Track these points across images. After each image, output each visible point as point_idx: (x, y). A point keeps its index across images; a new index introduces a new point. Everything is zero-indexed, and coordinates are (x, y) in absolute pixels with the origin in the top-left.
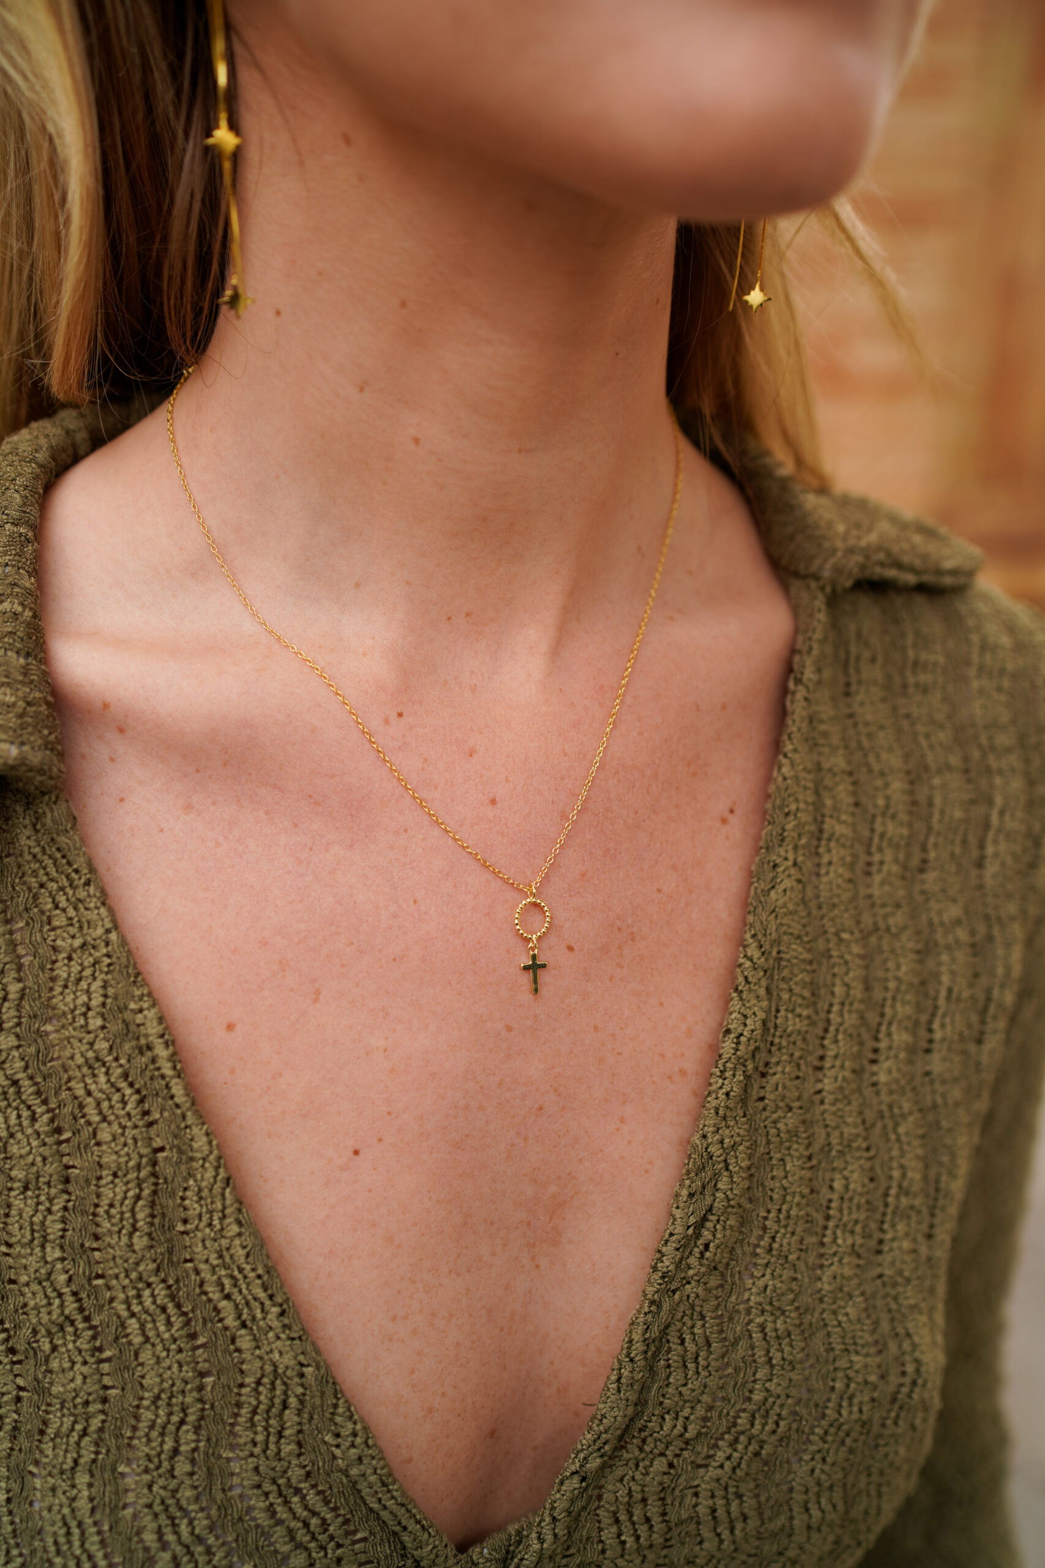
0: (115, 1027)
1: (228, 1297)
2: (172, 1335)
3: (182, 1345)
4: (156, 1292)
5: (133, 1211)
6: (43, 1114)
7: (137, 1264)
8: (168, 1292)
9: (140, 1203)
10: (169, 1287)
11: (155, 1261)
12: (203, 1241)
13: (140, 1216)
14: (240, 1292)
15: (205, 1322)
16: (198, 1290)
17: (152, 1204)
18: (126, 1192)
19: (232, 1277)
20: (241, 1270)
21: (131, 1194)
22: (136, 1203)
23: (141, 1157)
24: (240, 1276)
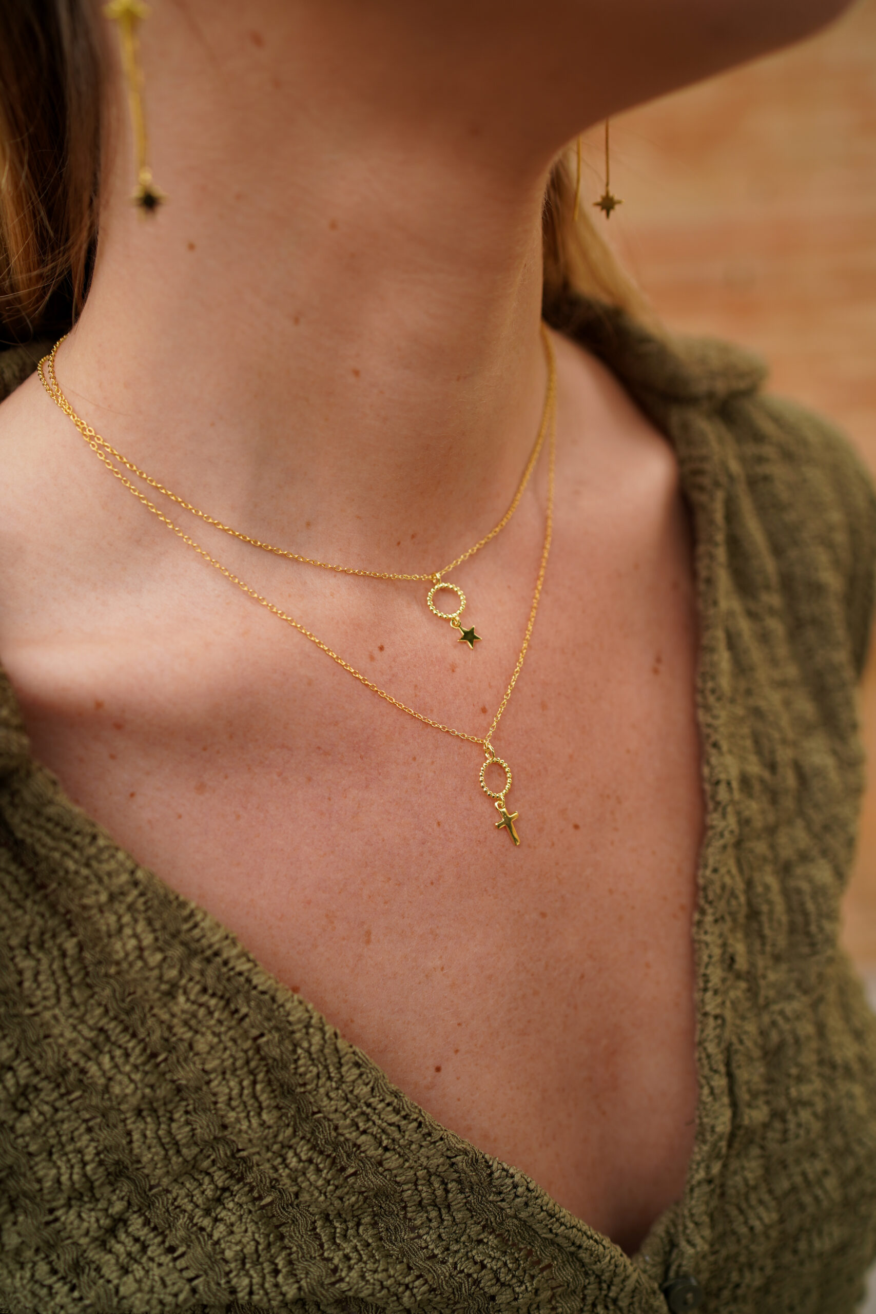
0: (177, 952)
1: (364, 1132)
2: (325, 1179)
3: (336, 1183)
4: (298, 1150)
5: (255, 1097)
6: (134, 1048)
7: (276, 1136)
8: (309, 1146)
9: (259, 1087)
10: (309, 1141)
11: (288, 1125)
12: (327, 1095)
13: (263, 1098)
14: (374, 1123)
15: (348, 1156)
16: (334, 1134)
17: (269, 1083)
18: (240, 1083)
19: (363, 1113)
20: (369, 1105)
21: (245, 1083)
22: (254, 1088)
23: (246, 1052)
24: (369, 1110)
